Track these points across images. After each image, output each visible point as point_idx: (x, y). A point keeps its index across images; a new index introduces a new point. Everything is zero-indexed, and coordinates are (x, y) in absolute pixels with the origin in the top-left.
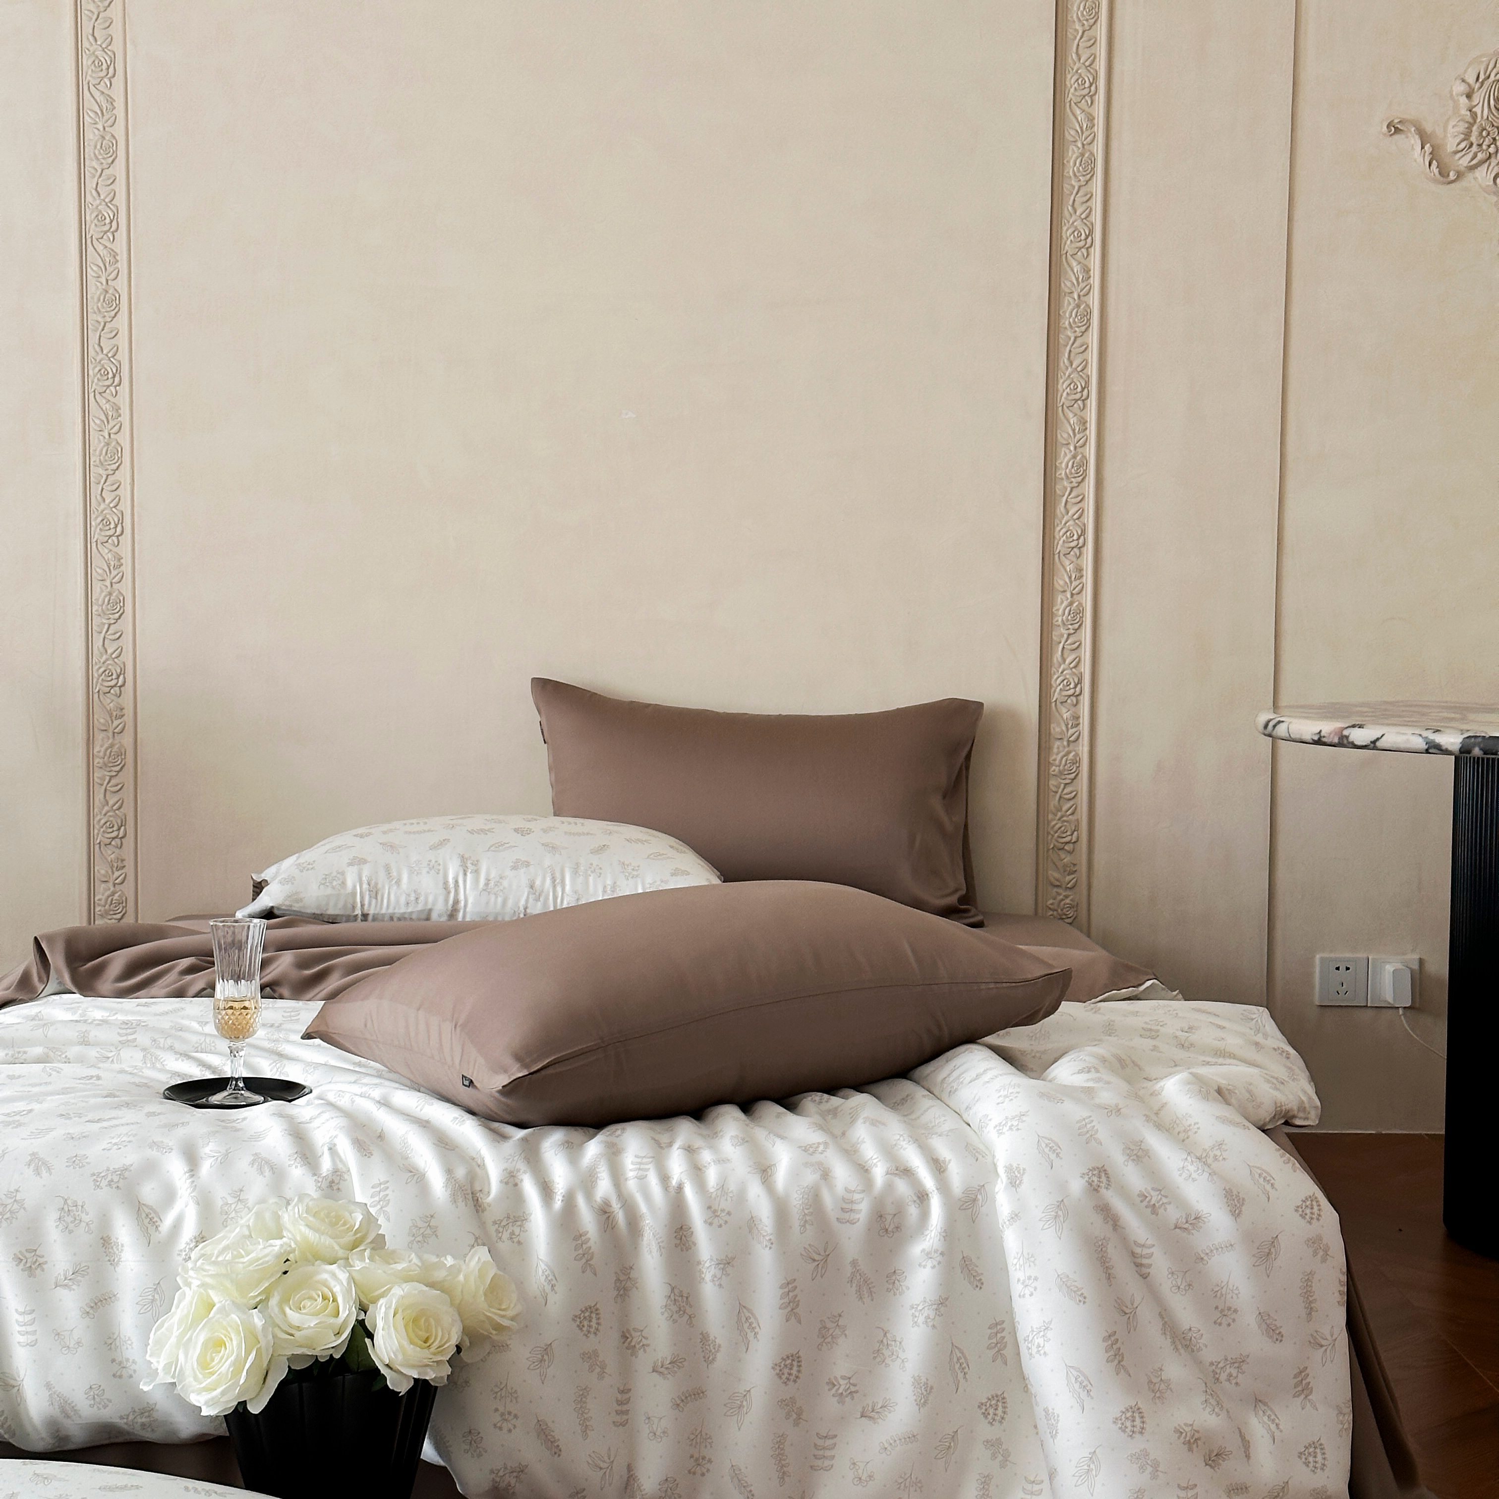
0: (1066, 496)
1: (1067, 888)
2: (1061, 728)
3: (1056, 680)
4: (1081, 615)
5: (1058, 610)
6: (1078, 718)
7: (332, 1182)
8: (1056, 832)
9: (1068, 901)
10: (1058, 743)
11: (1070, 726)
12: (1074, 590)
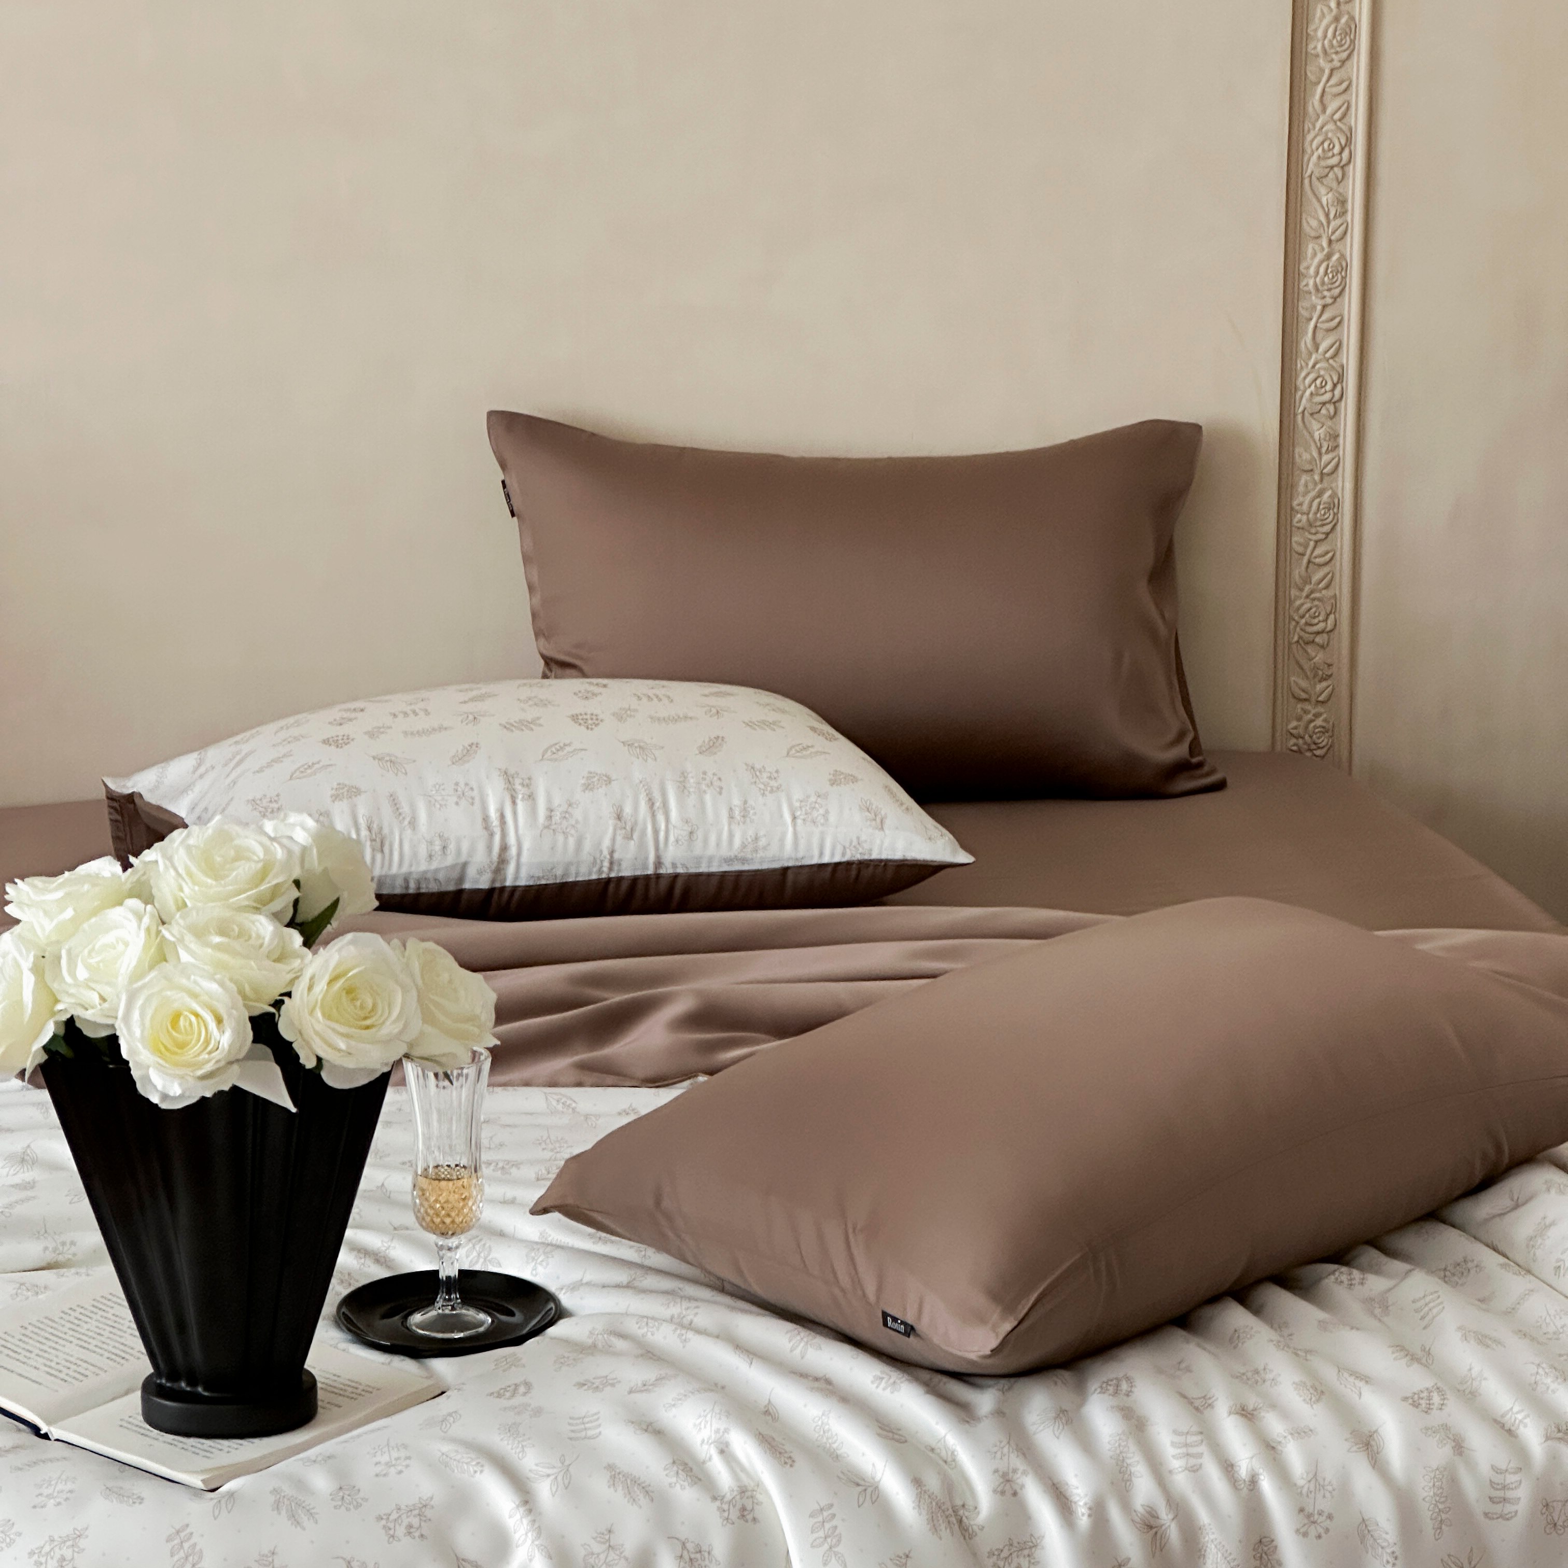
0: (1322, 84)
1: (1318, 702)
2: (1311, 454)
3: (1305, 380)
4: (1343, 274)
5: (1308, 268)
6: (1338, 436)
7: (743, 1509)
8: (1302, 617)
9: (1319, 722)
10: (1304, 478)
11: (1324, 450)
12: (1332, 235)
